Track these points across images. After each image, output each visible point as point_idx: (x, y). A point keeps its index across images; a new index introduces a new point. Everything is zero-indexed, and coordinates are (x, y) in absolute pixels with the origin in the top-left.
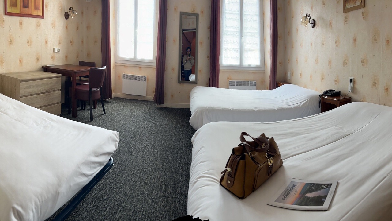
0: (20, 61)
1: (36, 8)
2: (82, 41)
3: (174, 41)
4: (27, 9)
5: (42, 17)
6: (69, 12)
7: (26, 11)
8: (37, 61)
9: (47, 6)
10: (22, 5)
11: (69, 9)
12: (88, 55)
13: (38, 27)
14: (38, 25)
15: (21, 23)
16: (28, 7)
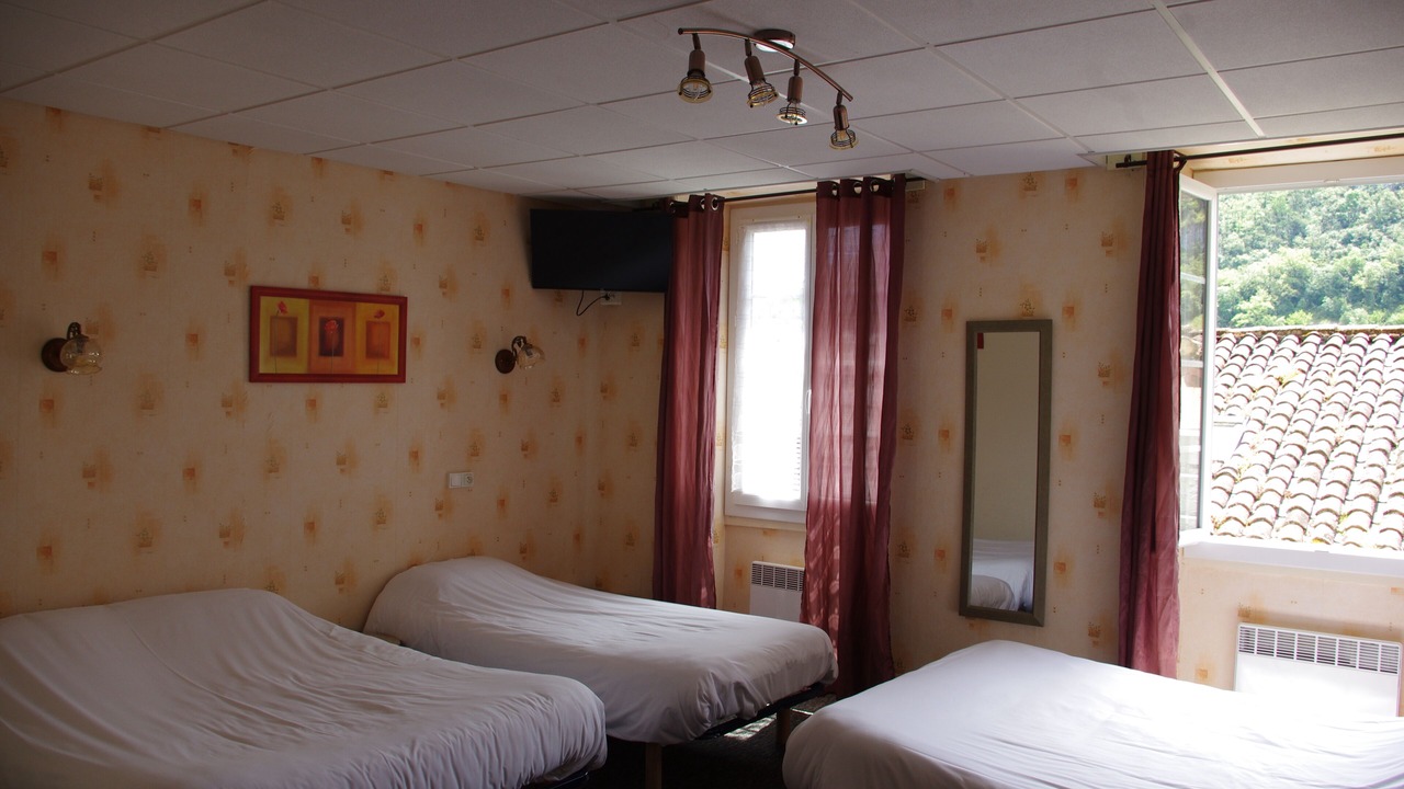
0: (311, 527)
1: (373, 353)
2: (579, 440)
3: (945, 434)
4: (336, 360)
5: (400, 378)
6: (514, 350)
7: (334, 364)
8: (379, 523)
9: (417, 342)
10: (316, 348)
11: (514, 342)
12: (601, 487)
13: (381, 409)
14: (382, 404)
15: (312, 404)
16: (339, 352)
